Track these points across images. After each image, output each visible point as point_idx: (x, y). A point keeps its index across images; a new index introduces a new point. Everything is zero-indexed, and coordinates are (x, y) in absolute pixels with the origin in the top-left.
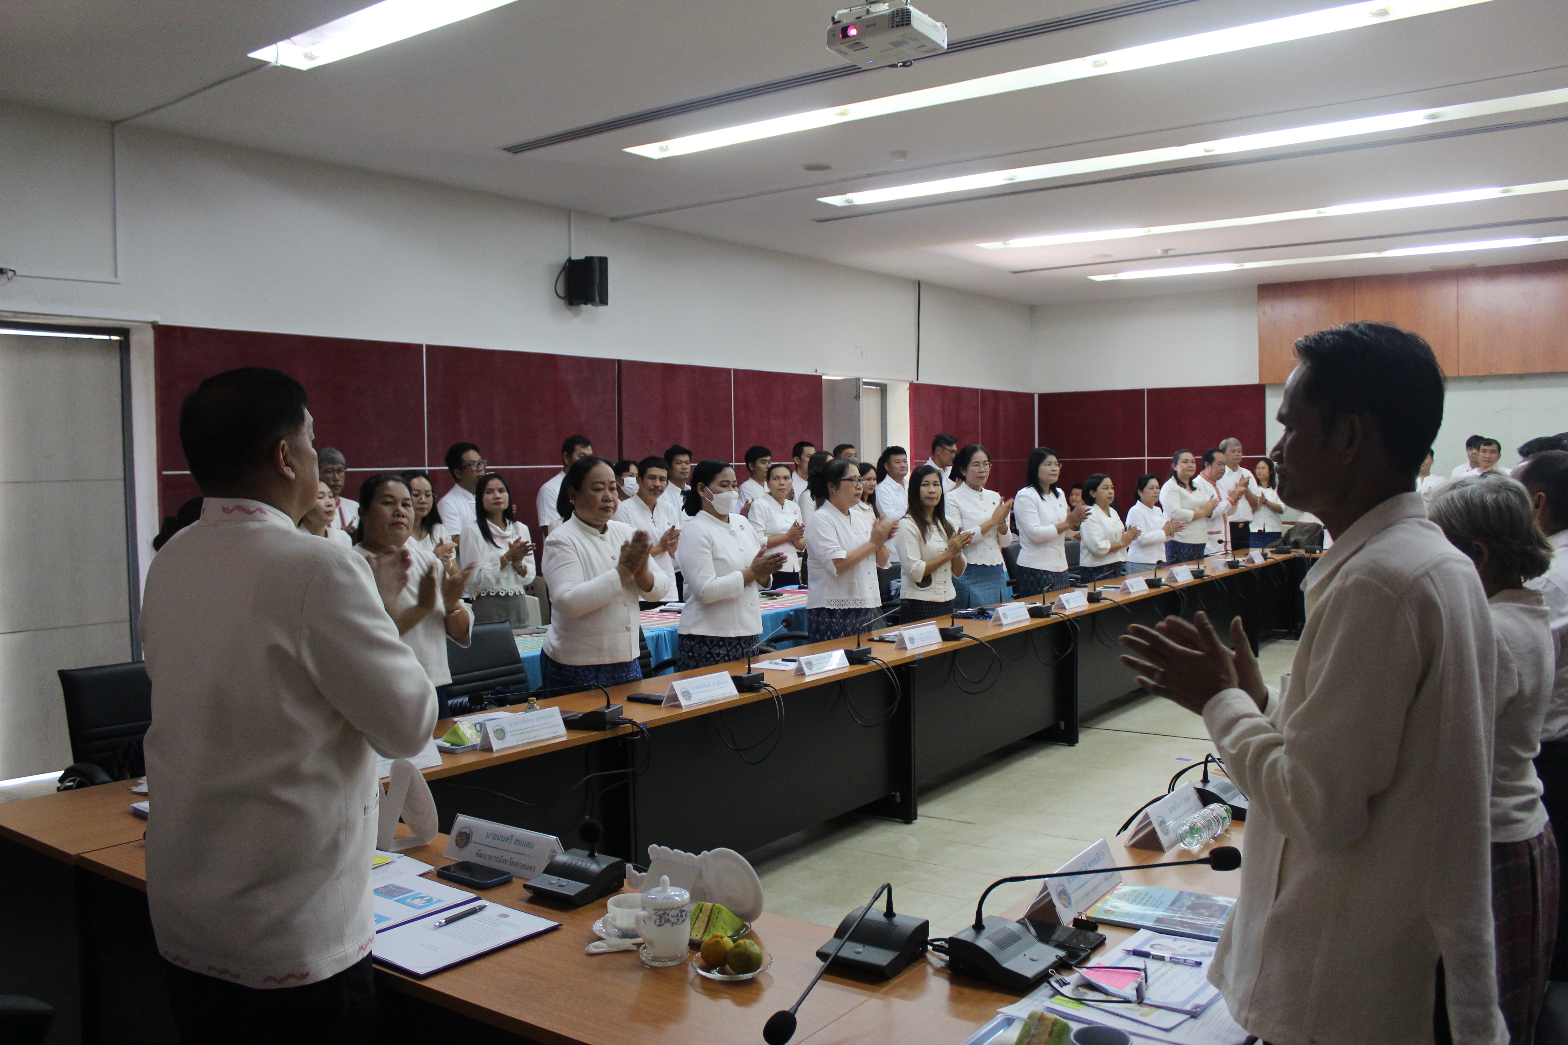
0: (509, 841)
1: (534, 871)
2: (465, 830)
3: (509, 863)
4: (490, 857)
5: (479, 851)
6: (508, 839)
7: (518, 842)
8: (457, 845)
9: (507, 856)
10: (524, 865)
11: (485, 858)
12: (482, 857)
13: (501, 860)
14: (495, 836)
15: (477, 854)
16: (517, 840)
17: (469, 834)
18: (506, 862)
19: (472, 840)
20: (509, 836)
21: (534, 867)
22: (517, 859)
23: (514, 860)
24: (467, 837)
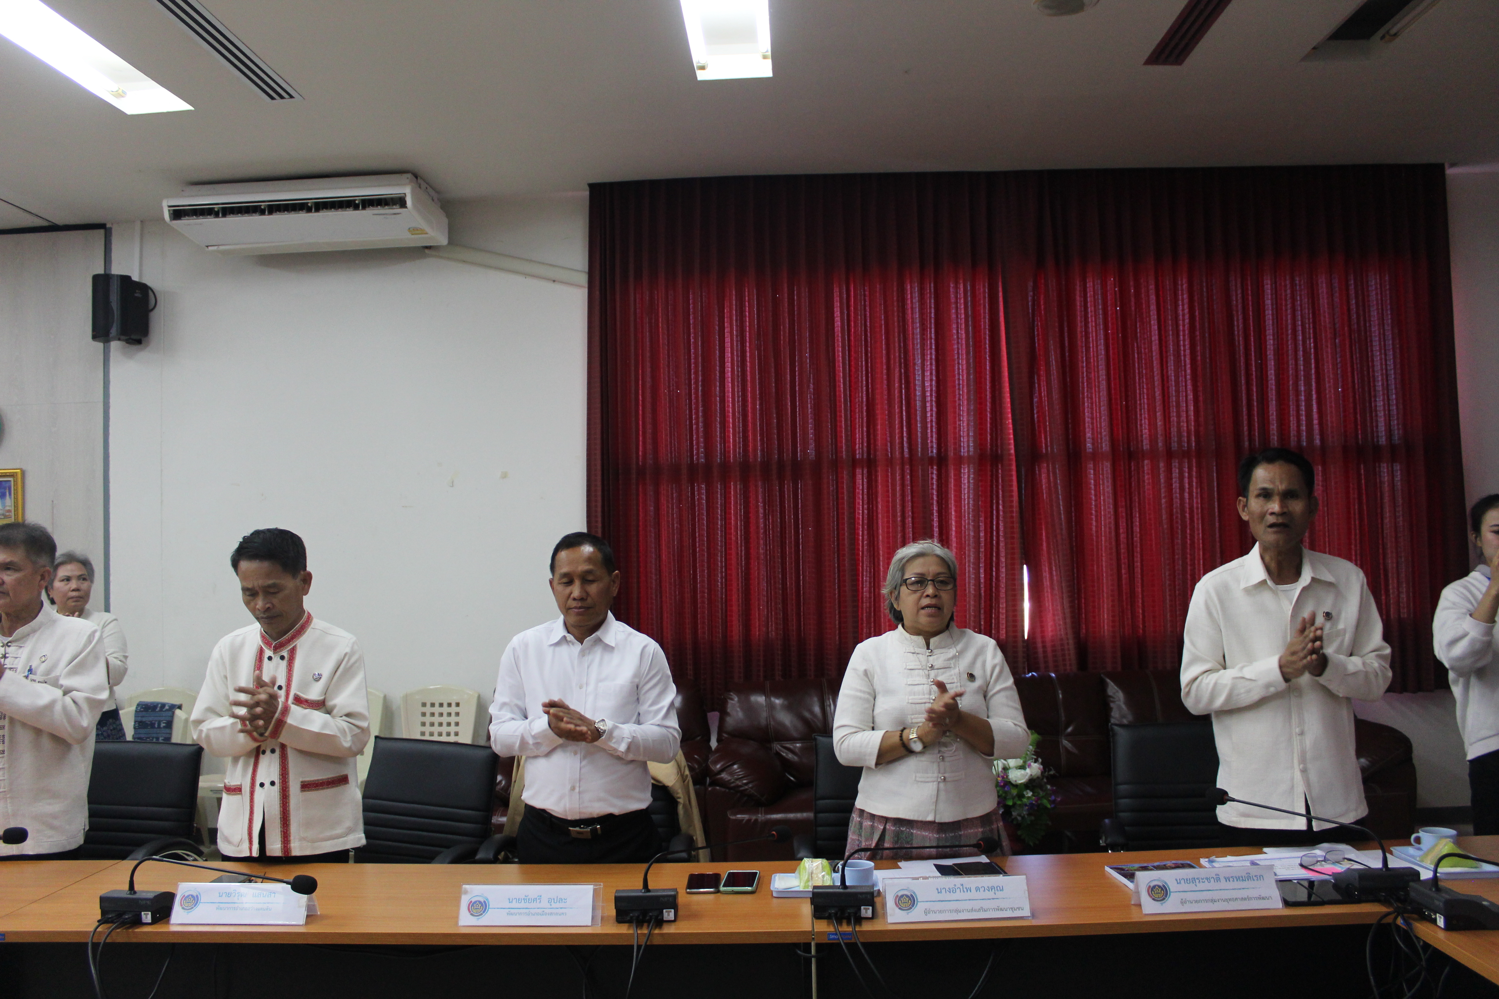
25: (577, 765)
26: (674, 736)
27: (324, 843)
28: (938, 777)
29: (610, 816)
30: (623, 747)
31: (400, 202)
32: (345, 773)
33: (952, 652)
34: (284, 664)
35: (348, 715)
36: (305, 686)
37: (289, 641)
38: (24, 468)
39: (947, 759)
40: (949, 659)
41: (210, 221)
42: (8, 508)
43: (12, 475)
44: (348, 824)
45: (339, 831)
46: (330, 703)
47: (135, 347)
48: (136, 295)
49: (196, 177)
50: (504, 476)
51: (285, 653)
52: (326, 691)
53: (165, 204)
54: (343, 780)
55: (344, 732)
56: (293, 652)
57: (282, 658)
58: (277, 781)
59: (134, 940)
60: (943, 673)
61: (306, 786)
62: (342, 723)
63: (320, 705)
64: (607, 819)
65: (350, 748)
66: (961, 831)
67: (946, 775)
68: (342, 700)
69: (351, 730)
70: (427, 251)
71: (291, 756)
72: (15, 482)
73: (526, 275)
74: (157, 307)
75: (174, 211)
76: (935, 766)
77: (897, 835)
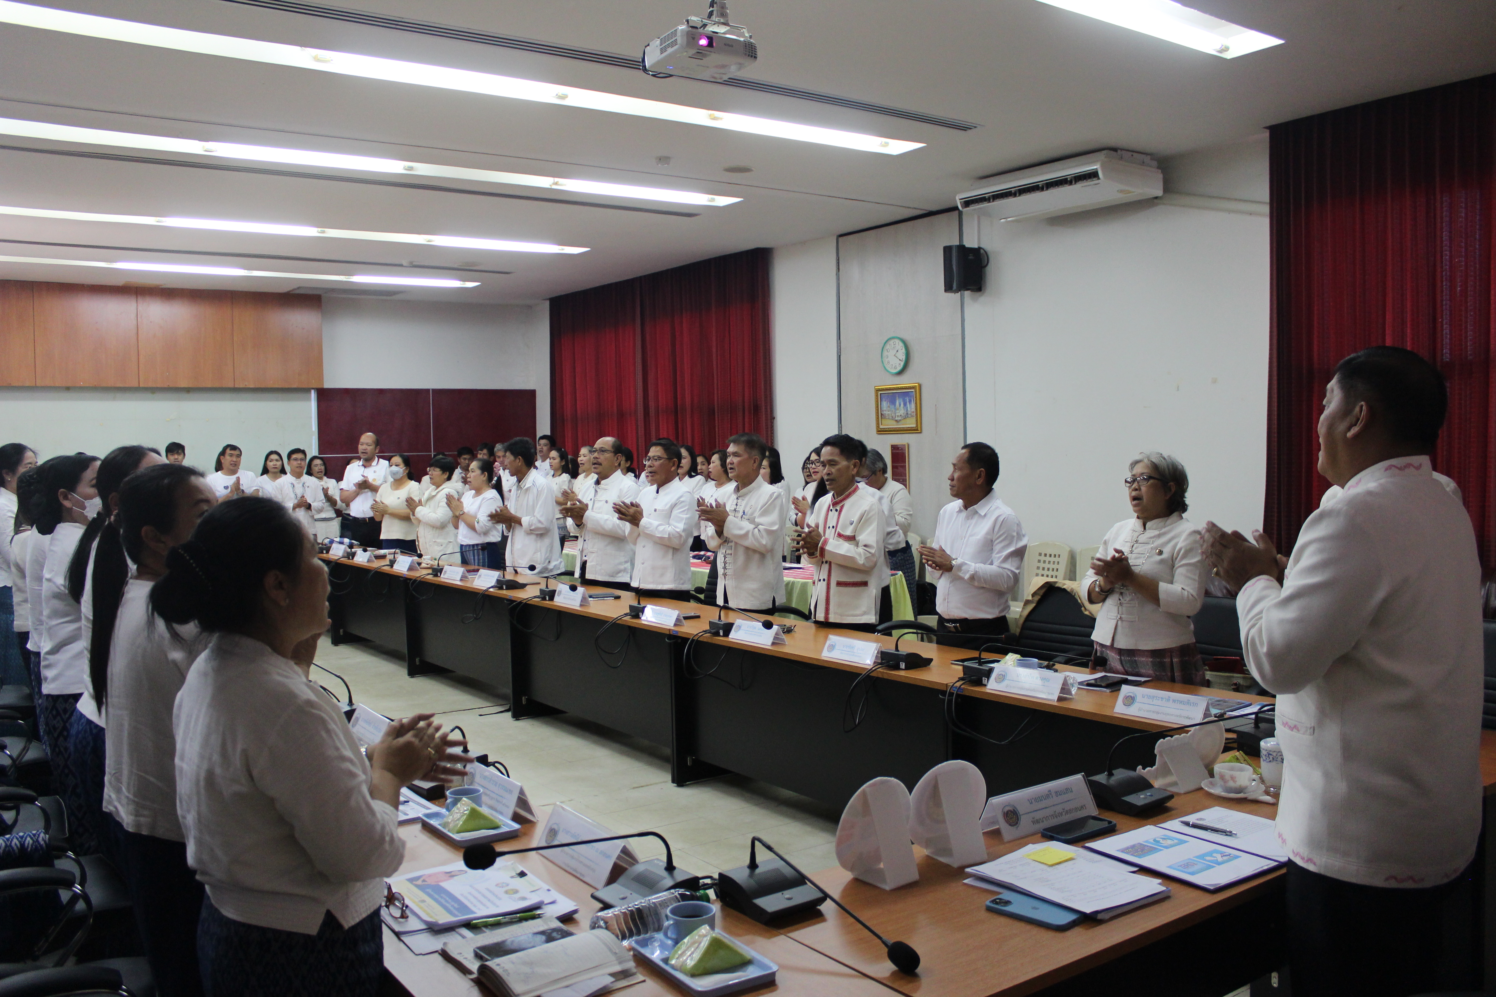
0: (1051, 796)
1: (1086, 808)
2: (1007, 809)
3: (1064, 813)
4: (1047, 818)
5: (1033, 818)
6: (1048, 795)
7: (1058, 793)
8: (1010, 825)
9: (1059, 809)
10: (1076, 808)
11: (1043, 821)
12: (1039, 822)
13: (1055, 815)
14: (1038, 799)
15: (1033, 822)
16: (1056, 792)
17: (1014, 810)
18: (1061, 814)
19: (1021, 814)
20: (1047, 793)
21: (1084, 805)
22: (1068, 806)
23: (1066, 809)
24: (1014, 814)
25: (948, 586)
26: (1008, 574)
27: (848, 618)
28: (1117, 616)
29: (966, 620)
30: (967, 577)
31: (1094, 175)
32: (866, 580)
33: (1157, 532)
34: (837, 513)
35: (865, 546)
36: (845, 527)
37: (841, 501)
38: (920, 383)
39: (1124, 605)
40: (1151, 538)
41: (1011, 200)
42: (912, 410)
43: (913, 388)
44: (864, 609)
45: (858, 612)
46: (857, 539)
47: (979, 293)
48: (970, 258)
49: (981, 174)
50: (1214, 381)
51: (838, 509)
52: (855, 530)
53: (957, 198)
54: (865, 584)
55: (860, 555)
56: (842, 507)
57: (836, 510)
58: (826, 579)
59: (713, 642)
60: (1142, 547)
61: (839, 584)
62: (861, 550)
63: (851, 539)
64: (964, 621)
65: (864, 564)
66: (1135, 656)
67: (1123, 616)
68: (862, 538)
69: (865, 554)
70: (1155, 201)
71: (833, 565)
72: (916, 392)
73: (1230, 211)
74: (989, 264)
75: (965, 202)
76: (1116, 608)
77: (1102, 652)
